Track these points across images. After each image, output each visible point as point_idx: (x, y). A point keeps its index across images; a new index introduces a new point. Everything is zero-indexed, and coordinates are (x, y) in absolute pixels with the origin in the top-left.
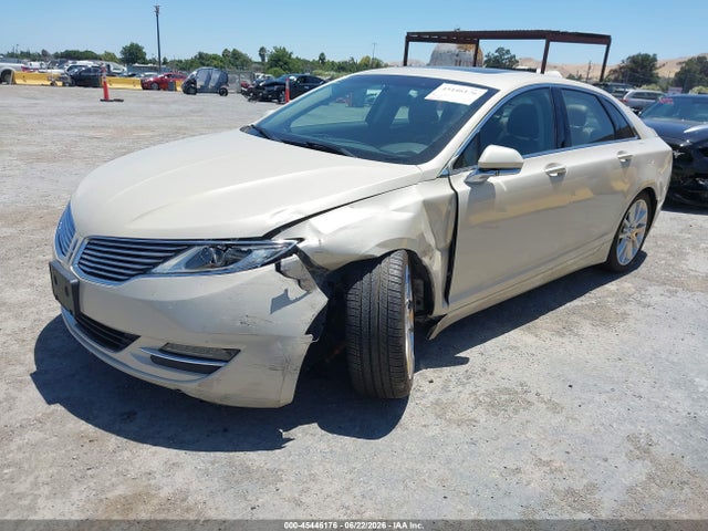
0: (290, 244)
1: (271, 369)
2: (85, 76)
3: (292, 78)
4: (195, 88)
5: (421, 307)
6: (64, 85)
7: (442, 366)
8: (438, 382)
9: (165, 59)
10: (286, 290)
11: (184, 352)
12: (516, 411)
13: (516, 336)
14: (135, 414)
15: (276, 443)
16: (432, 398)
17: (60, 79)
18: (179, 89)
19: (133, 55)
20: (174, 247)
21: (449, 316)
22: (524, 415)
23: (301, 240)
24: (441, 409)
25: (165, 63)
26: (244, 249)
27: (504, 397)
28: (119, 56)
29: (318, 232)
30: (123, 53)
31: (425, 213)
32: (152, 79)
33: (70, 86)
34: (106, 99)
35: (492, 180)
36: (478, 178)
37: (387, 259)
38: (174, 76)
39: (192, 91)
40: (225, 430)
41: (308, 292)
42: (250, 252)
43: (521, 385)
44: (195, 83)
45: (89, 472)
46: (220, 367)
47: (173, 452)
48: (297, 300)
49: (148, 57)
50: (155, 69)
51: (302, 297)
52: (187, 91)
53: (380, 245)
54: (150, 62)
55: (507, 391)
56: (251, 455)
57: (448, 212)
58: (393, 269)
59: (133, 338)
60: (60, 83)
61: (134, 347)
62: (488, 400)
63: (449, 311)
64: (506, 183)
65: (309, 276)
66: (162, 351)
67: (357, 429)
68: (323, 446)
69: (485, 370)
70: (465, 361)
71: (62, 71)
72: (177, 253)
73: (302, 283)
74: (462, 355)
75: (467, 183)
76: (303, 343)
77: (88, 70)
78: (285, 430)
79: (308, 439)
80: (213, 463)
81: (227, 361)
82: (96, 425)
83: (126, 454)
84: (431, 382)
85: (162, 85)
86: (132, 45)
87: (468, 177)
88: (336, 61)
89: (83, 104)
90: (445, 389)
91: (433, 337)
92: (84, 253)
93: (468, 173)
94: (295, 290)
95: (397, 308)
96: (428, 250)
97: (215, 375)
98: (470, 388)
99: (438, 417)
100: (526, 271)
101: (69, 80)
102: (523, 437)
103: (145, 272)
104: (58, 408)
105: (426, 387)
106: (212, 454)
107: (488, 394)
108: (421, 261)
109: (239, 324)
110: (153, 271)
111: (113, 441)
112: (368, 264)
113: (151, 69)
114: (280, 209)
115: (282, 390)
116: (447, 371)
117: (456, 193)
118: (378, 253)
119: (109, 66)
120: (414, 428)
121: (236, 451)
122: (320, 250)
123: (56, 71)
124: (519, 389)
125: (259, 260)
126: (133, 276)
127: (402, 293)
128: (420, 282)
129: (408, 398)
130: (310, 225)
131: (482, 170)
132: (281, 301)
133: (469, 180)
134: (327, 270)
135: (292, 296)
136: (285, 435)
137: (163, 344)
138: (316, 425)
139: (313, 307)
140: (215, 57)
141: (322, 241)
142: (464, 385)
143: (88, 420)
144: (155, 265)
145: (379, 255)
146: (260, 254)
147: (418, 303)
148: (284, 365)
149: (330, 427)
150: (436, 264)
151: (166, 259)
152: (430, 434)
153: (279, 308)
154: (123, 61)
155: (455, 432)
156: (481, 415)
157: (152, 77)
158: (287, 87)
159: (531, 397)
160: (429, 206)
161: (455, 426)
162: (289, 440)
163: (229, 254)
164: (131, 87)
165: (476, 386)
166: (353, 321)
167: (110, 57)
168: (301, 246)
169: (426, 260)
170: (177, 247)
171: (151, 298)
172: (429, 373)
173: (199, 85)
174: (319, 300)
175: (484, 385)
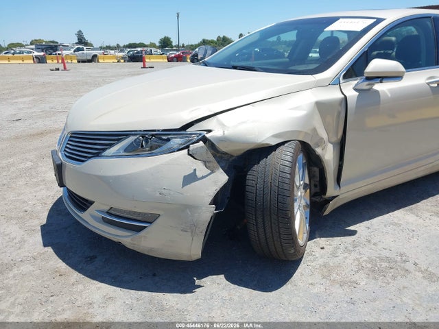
0: (200, 134)
1: (182, 230)
2: (136, 56)
3: (256, 49)
4: (197, 59)
5: (318, 190)
6: (125, 61)
7: (332, 236)
8: (328, 249)
9: (183, 45)
10: (195, 170)
11: (122, 215)
12: (394, 278)
13: (400, 216)
14: (96, 257)
15: (189, 288)
16: (321, 261)
17: (123, 58)
18: (189, 60)
19: (165, 43)
20: (116, 136)
21: (341, 197)
22: (401, 282)
23: (209, 131)
24: (327, 271)
25: (183, 46)
26: (164, 137)
27: (384, 265)
28: (158, 44)
29: (222, 125)
30: (160, 43)
31: (317, 112)
32: (173, 55)
33: (128, 61)
34: (144, 67)
35: (378, 87)
36: (365, 86)
37: (281, 148)
38: (186, 53)
39: (196, 60)
40: (154, 275)
41: (213, 172)
42: (168, 140)
43: (401, 255)
44: (197, 56)
45: (51, 298)
46: (145, 227)
47: (113, 288)
48: (204, 177)
49: (174, 44)
50: (177, 50)
51: (207, 176)
52: (192, 61)
53: (276, 136)
54: (175, 46)
55: (388, 260)
56: (168, 296)
57: (339, 113)
58: (285, 155)
59: (91, 203)
60: (122, 61)
61: (91, 210)
62: (369, 266)
63: (340, 194)
64: (390, 90)
65: (212, 159)
66: (108, 213)
67: (255, 283)
68: (225, 294)
69: (369, 241)
70: (353, 233)
71: (124, 54)
72: (119, 140)
73: (207, 165)
74: (352, 228)
75: (355, 90)
76: (208, 212)
77: (138, 52)
78: (197, 279)
79: (215, 287)
80: (138, 300)
81: (151, 223)
82: (67, 264)
83: (80, 287)
84: (323, 248)
85: (179, 59)
86: (165, 37)
87: (356, 85)
88: (288, 40)
89: (131, 70)
90: (334, 255)
91: (326, 213)
92: (68, 144)
93: (356, 82)
94: (201, 170)
95: (286, 187)
96: (321, 142)
97: (143, 233)
98: (354, 255)
99: (324, 277)
100: (409, 163)
101: (127, 59)
102: (399, 301)
103: (97, 155)
104: (50, 249)
105: (318, 253)
106: (140, 292)
107: (370, 260)
108: (314, 151)
109: (158, 194)
110: (103, 154)
111: (75, 275)
112: (264, 151)
113: (174, 50)
114: (194, 108)
115: (192, 248)
116: (337, 241)
117: (346, 97)
118: (273, 142)
119: (151, 50)
120: (302, 285)
121: (157, 292)
122: (223, 140)
123: (121, 54)
124: (399, 259)
125: (176, 146)
126: (90, 158)
127: (292, 174)
128: (316, 170)
129: (301, 259)
130: (218, 120)
131: (368, 79)
132: (191, 178)
133: (357, 88)
134: (232, 156)
135: (199, 174)
136: (197, 282)
137: (109, 208)
138: (222, 276)
139: (216, 183)
140: (212, 42)
141: (226, 132)
142: (350, 252)
143: (64, 260)
144: (104, 150)
145: (273, 144)
146: (176, 141)
147: (315, 186)
148: (192, 228)
149: (234, 279)
150: (328, 155)
151: (111, 145)
152: (315, 291)
153: (190, 183)
154: (159, 47)
155: (338, 291)
156: (362, 278)
157: (173, 54)
158: (253, 56)
159: (409, 266)
160: (321, 106)
161: (338, 286)
162: (200, 286)
163: (153, 141)
164: (161, 60)
165: (360, 254)
166: (250, 196)
167: (153, 45)
168: (208, 135)
169: (319, 151)
170: (118, 136)
171: (100, 174)
172: (322, 241)
173: (199, 57)
174: (221, 178)
175: (367, 252)
